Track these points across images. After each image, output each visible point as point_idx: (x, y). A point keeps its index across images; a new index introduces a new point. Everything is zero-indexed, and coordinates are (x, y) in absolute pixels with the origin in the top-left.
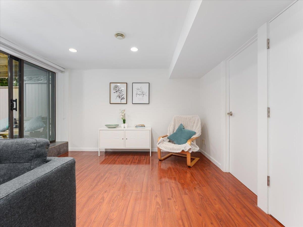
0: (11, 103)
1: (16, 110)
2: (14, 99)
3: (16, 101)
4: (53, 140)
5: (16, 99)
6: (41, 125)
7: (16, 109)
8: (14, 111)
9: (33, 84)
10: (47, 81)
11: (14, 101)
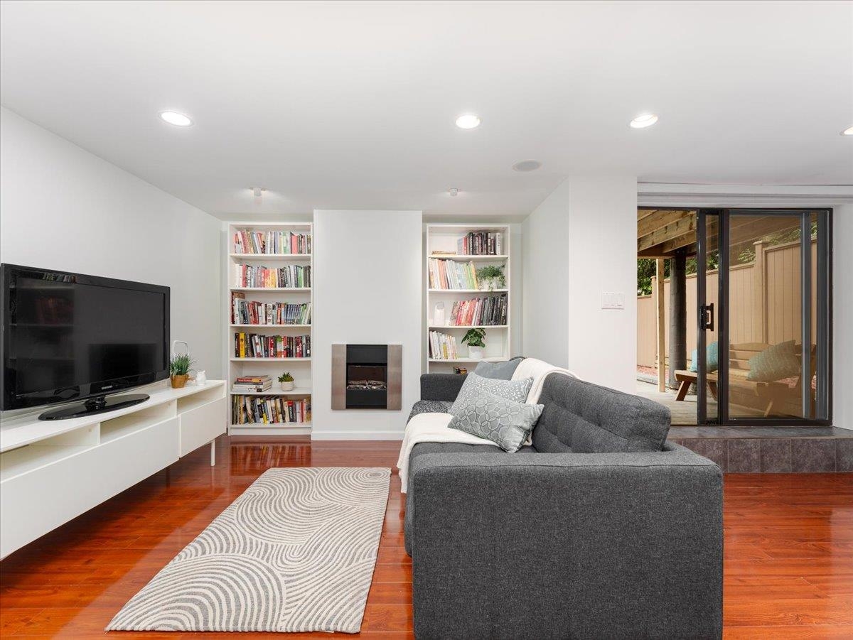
0: (702, 312)
1: (712, 330)
2: (708, 304)
3: (711, 307)
4: (824, 418)
5: (712, 305)
6: (790, 367)
7: (711, 327)
8: (708, 331)
9: (785, 251)
10: (802, 240)
11: (708, 308)
